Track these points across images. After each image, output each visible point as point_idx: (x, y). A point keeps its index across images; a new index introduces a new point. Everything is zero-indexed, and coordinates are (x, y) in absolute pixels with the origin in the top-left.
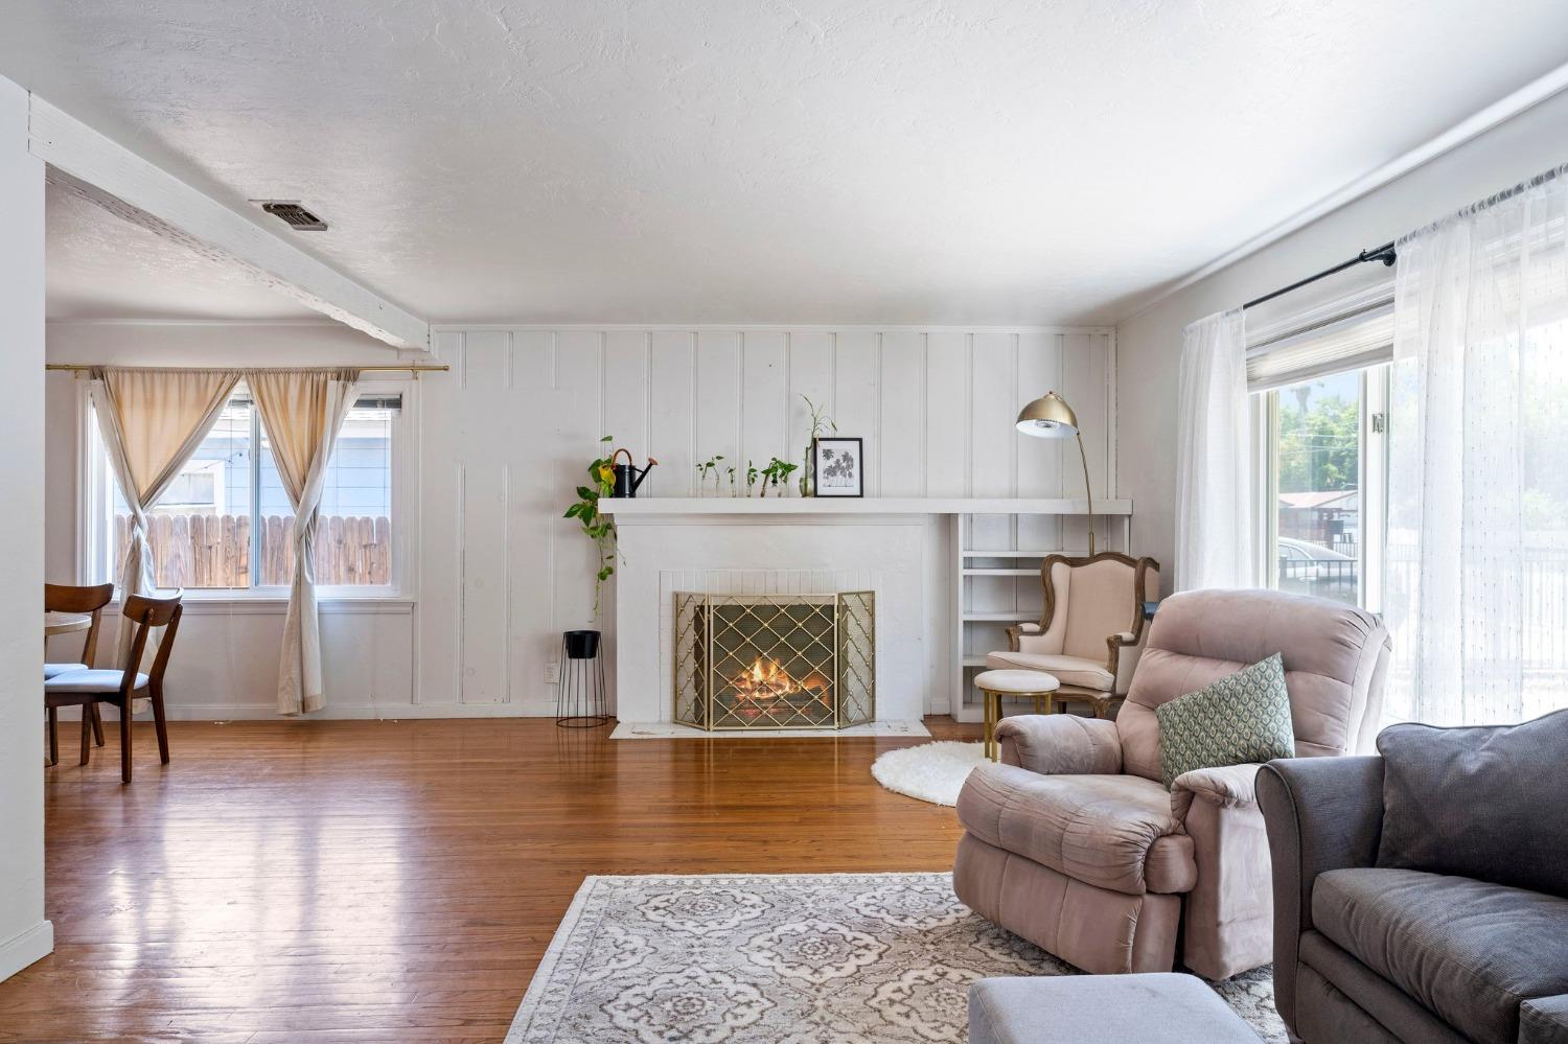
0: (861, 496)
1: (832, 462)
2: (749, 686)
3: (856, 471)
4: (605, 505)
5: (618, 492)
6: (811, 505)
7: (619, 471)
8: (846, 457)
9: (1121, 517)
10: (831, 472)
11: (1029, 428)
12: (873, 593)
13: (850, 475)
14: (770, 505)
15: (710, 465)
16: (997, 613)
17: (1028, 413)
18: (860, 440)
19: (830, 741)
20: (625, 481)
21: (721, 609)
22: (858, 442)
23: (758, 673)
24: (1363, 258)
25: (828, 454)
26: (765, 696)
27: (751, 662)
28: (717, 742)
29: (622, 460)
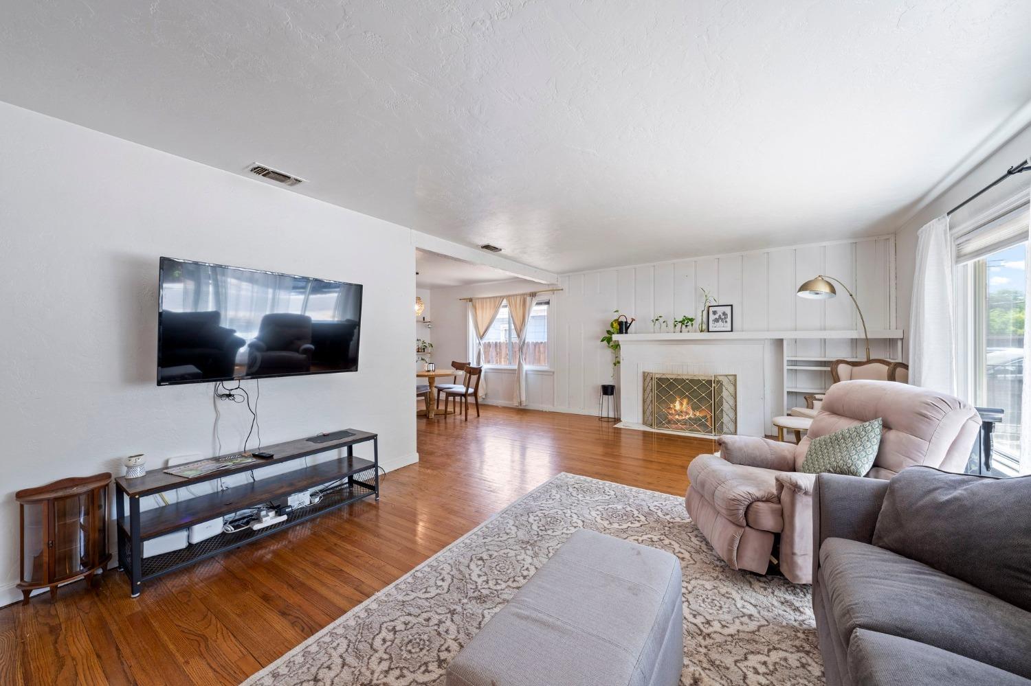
0: (732, 331)
1: (717, 316)
2: (673, 412)
3: (729, 320)
4: (615, 337)
5: (621, 332)
6: (705, 335)
7: (620, 324)
8: (724, 314)
9: (897, 339)
10: (716, 320)
11: (805, 295)
12: (735, 376)
13: (726, 322)
14: (685, 336)
15: (657, 320)
17: (804, 288)
18: (732, 306)
19: (711, 441)
20: (623, 327)
21: (660, 379)
22: (730, 307)
23: (677, 406)
24: (1010, 172)
25: (715, 313)
26: (680, 418)
27: (674, 402)
28: (658, 434)
29: (623, 320)
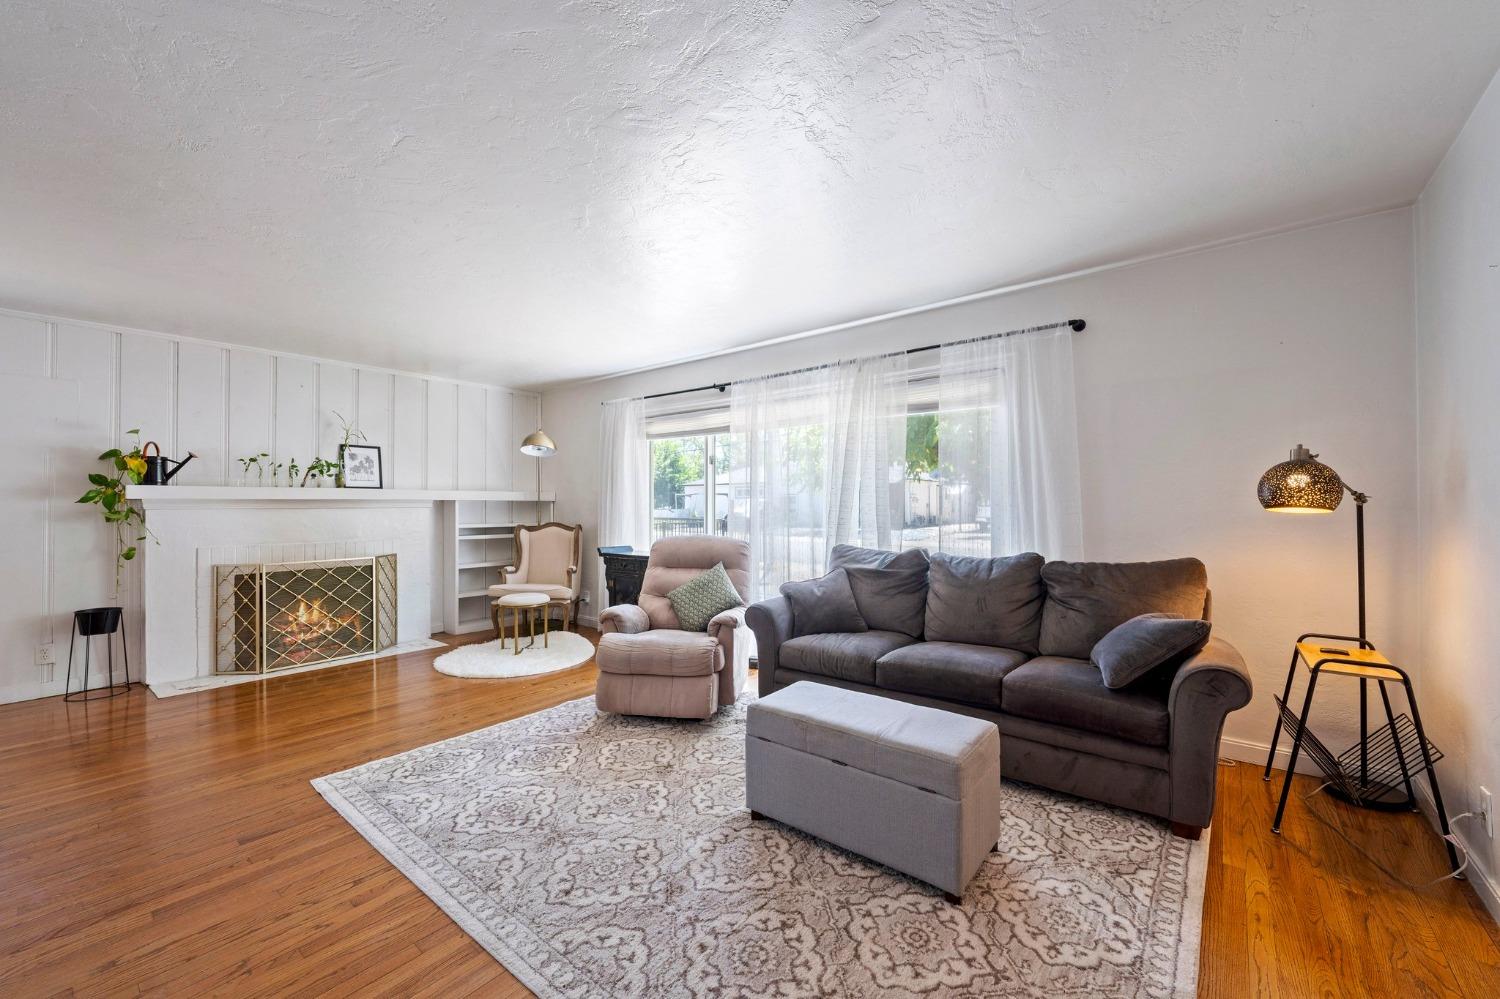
0: (381, 487)
1: (356, 463)
2: (295, 628)
3: (376, 469)
4: (133, 491)
5: (148, 479)
6: (341, 493)
7: (151, 461)
8: (368, 459)
9: (549, 502)
10: (356, 470)
11: (529, 450)
12: (395, 555)
13: (372, 473)
14: (310, 493)
15: (252, 460)
16: (475, 563)
17: (527, 441)
18: (379, 448)
19: (370, 662)
20: (155, 471)
21: (274, 576)
22: (376, 450)
23: (303, 616)
24: (714, 386)
25: (353, 457)
26: (308, 636)
27: (295, 609)
28: (270, 682)
29: (151, 452)
